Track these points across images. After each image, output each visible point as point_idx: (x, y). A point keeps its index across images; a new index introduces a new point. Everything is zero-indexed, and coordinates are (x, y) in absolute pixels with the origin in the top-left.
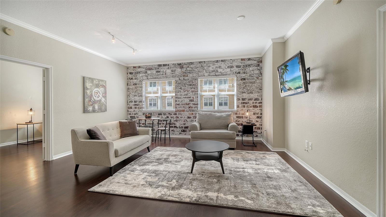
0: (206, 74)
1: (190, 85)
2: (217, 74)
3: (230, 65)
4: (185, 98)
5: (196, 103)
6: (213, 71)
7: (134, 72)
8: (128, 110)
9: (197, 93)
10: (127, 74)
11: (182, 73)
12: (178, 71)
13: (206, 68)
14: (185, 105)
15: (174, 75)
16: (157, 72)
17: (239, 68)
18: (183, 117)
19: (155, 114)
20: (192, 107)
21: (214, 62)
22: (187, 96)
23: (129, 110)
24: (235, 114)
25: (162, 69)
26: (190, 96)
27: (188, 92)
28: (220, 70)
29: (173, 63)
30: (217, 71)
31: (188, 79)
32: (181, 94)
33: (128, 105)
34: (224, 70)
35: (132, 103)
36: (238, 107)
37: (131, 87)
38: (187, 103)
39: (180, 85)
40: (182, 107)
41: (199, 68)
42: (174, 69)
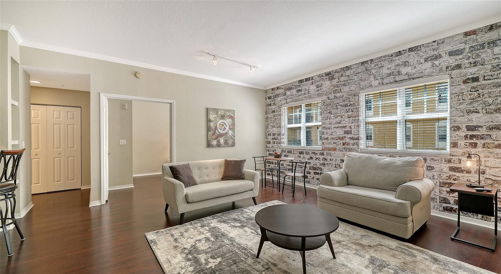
0: (375, 83)
1: (345, 106)
2: (397, 78)
3: (431, 53)
4: (338, 127)
5: (356, 137)
6: (389, 75)
9: (357, 118)
11: (332, 87)
12: (327, 84)
13: (374, 71)
14: (337, 140)
15: (320, 92)
16: (298, 91)
17: (457, 55)
18: (334, 159)
20: (348, 144)
21: (392, 55)
22: (340, 125)
24: (445, 161)
25: (304, 86)
26: (345, 125)
27: (342, 117)
28: (404, 70)
29: (318, 73)
30: (399, 73)
31: (342, 96)
32: (330, 122)
33: (267, 139)
34: (415, 68)
36: (453, 147)
38: (340, 136)
39: (328, 107)
40: (333, 142)
41: (362, 73)
42: (320, 83)
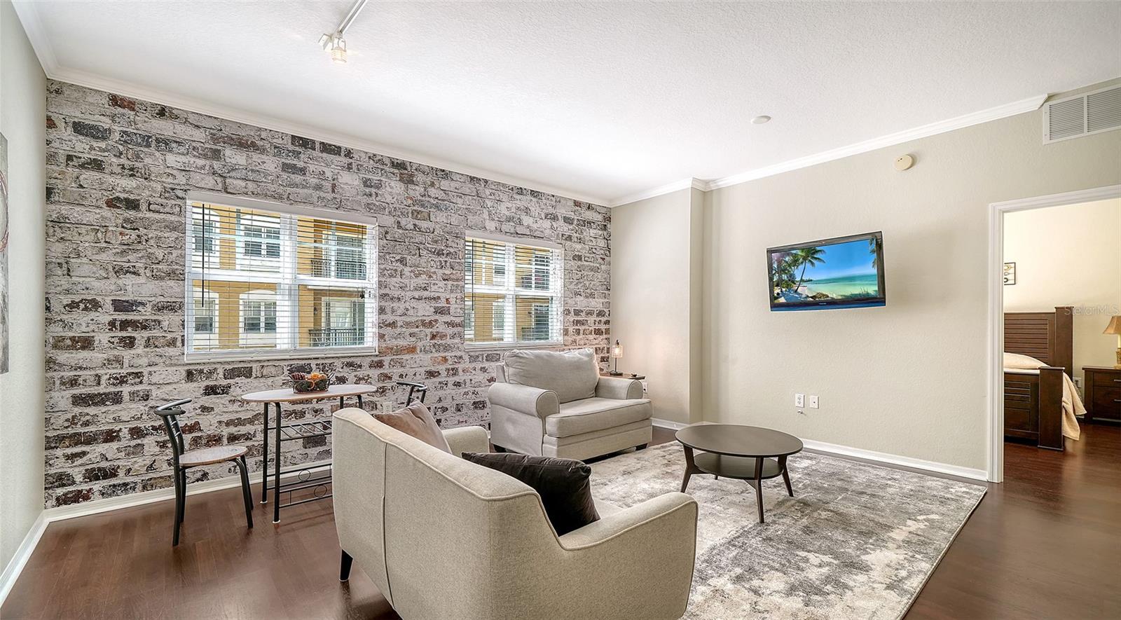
0: (491, 225)
1: (438, 254)
2: (520, 230)
3: (551, 210)
4: (420, 299)
5: (458, 320)
6: (509, 219)
7: (116, 128)
8: (51, 359)
9: (461, 283)
10: (52, 124)
11: (410, 202)
12: (393, 189)
13: (489, 204)
14: (417, 327)
15: (373, 200)
16: (285, 167)
17: (570, 223)
18: (411, 372)
19: (273, 370)
20: (443, 336)
21: (512, 189)
22: (426, 294)
23: (63, 357)
25: (316, 164)
26: (437, 295)
27: (430, 277)
28: (527, 220)
29: (372, 150)
30: (520, 223)
31: (432, 230)
32: (401, 285)
33: (57, 328)
34: (536, 221)
35: (93, 315)
36: (566, 335)
37: (90, 218)
38: (424, 318)
39: (398, 247)
40: (407, 333)
41: (470, 197)
42: (375, 178)
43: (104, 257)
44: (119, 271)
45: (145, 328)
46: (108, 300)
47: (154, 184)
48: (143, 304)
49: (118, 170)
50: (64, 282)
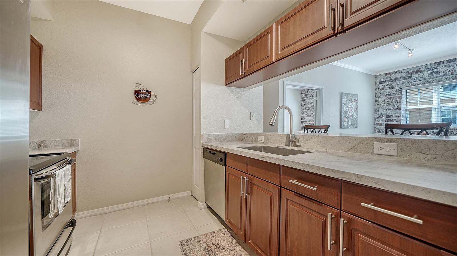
7: (387, 80)
8: (375, 127)
10: (376, 84)
23: (377, 127)
35: (382, 119)
37: (382, 100)
43: (384, 107)
44: (387, 109)
45: (392, 121)
46: (385, 115)
47: (394, 89)
48: (392, 116)
49: (387, 88)
50: (377, 113)
